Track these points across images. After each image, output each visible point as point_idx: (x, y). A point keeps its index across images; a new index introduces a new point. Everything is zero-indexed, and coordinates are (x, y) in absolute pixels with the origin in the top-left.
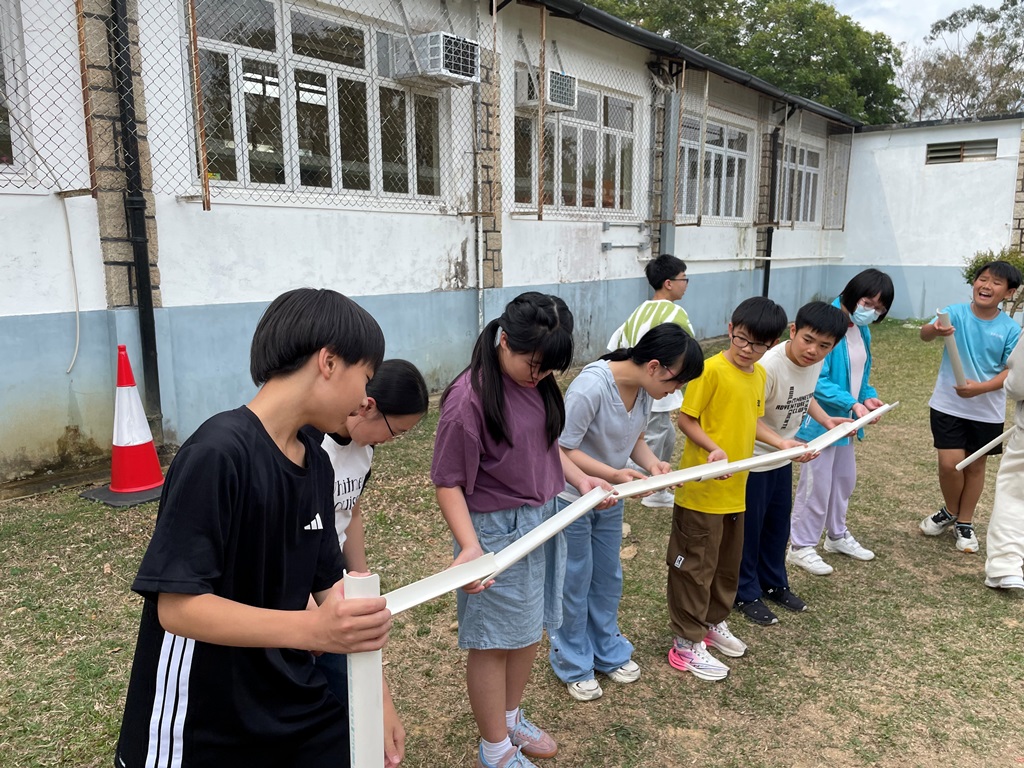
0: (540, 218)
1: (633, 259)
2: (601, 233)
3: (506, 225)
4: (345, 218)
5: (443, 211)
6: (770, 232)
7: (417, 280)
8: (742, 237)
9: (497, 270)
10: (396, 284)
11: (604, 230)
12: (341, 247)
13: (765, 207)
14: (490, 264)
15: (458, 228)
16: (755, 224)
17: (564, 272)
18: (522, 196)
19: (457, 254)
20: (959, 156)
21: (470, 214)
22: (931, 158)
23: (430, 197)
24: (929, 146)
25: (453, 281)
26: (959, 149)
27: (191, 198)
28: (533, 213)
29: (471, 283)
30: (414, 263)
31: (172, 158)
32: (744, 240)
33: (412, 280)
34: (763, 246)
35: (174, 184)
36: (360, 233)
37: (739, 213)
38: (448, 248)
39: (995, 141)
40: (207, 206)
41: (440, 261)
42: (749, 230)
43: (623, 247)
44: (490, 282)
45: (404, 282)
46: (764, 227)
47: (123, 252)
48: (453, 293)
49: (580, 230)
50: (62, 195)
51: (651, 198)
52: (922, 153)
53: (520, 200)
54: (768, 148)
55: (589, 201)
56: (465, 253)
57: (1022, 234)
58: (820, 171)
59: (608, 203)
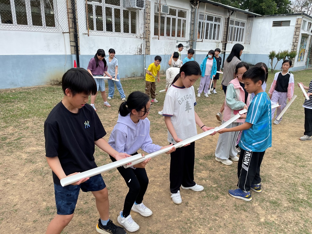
0: (159, 39)
1: (185, 50)
2: (176, 43)
3: (151, 40)
4: (115, 38)
5: (137, 37)
6: (226, 44)
7: (130, 52)
8: (218, 45)
9: (149, 51)
10: (126, 53)
12: (114, 44)
13: (225, 38)
14: (147, 49)
15: (140, 41)
16: (222, 42)
17: (166, 52)
18: (156, 33)
19: (140, 47)
20: (281, 25)
21: (143, 38)
22: (274, 25)
23: (134, 34)
24: (274, 22)
25: (139, 53)
26: (281, 23)
27: (85, 34)
28: (157, 38)
29: (143, 54)
30: (130, 48)
31: (83, 26)
33: (129, 52)
34: (224, 48)
35: (83, 31)
36: (118, 41)
37: (218, 39)
38: (138, 45)
39: (290, 21)
40: (88, 36)
41: (136, 48)
42: (220, 43)
44: (147, 53)
45: (127, 52)
46: (224, 43)
47: (74, 44)
48: (139, 55)
49: (170, 42)
50: (63, 33)
51: (190, 35)
52: (272, 24)
53: (156, 35)
54: (226, 22)
55: (173, 35)
56: (141, 47)
57: (294, 46)
58: (245, 28)
59: (179, 36)
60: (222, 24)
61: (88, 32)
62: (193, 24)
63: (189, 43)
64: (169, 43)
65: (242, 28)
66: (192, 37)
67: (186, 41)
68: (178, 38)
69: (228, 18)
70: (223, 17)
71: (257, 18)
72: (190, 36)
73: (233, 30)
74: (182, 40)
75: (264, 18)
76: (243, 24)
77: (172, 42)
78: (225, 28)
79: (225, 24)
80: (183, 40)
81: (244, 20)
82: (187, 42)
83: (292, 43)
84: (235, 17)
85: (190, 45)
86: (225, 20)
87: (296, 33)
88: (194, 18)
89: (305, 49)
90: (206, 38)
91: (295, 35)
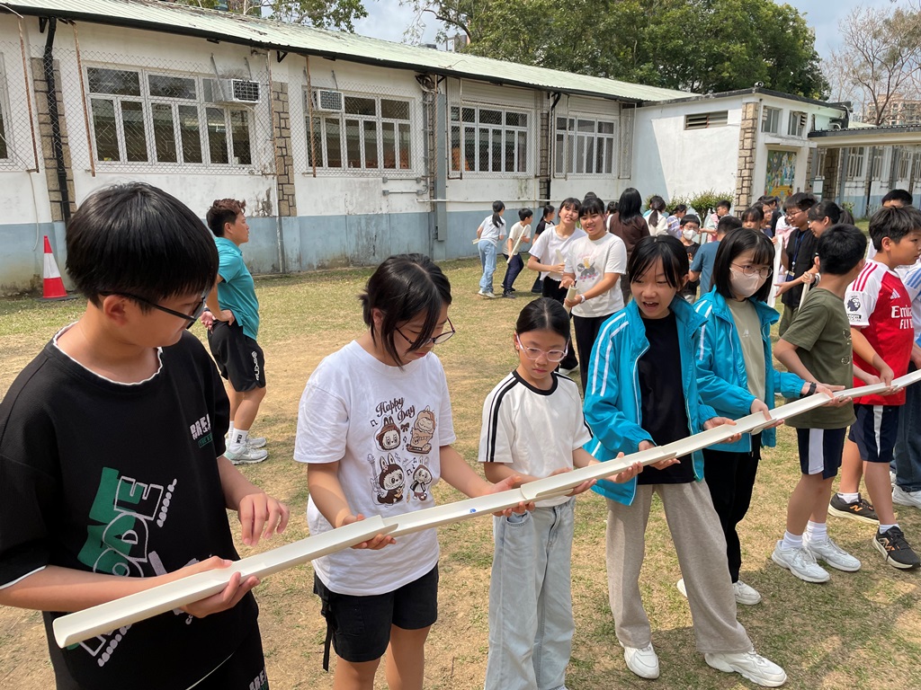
0: (315, 176)
1: (413, 200)
2: (382, 184)
3: (296, 179)
4: (184, 178)
5: (251, 173)
6: (549, 182)
8: (524, 186)
9: (293, 206)
11: (384, 182)
13: (545, 164)
14: (285, 203)
15: (263, 183)
16: (536, 177)
17: (350, 208)
18: (315, 161)
19: (263, 196)
20: (705, 124)
21: (271, 174)
22: (690, 125)
23: (244, 166)
24: (688, 116)
25: (261, 212)
26: (705, 119)
28: (311, 173)
29: (273, 214)
32: (526, 188)
34: (544, 191)
36: (195, 185)
37: (523, 168)
38: (256, 193)
39: (727, 112)
40: (94, 174)
42: (531, 181)
43: (402, 193)
44: (286, 213)
46: (544, 179)
47: (58, 197)
48: (260, 219)
49: (362, 182)
50: (29, 171)
51: (426, 161)
54: (545, 123)
55: (372, 163)
56: (268, 196)
57: (743, 180)
58: (615, 136)
59: (390, 164)
60: (533, 130)
61: (92, 165)
62: (429, 134)
63: (423, 183)
64: (357, 186)
66: (430, 167)
70: (534, 113)
71: (644, 110)
72: (426, 165)
74: (399, 177)
75: (661, 108)
76: (608, 127)
77: (368, 183)
78: (543, 140)
79: (542, 129)
80: (404, 177)
81: (609, 117)
82: (418, 180)
83: (736, 172)
85: (428, 187)
86: (539, 120)
87: (745, 144)
88: (433, 119)
89: (791, 187)
91: (743, 149)
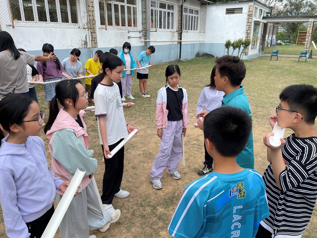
0: (106, 29)
1: (138, 41)
2: (128, 34)
3: (97, 31)
4: (51, 29)
5: (79, 28)
6: (181, 33)
7: (73, 45)
8: (173, 35)
9: (96, 43)
10: (67, 46)
11: (128, 33)
12: (51, 37)
13: (180, 26)
14: (93, 41)
15: (84, 32)
16: (177, 31)
17: (117, 44)
18: (103, 23)
19: (84, 39)
20: (233, 12)
21: (87, 28)
22: (227, 13)
23: (75, 24)
24: (227, 9)
25: (83, 46)
26: (234, 10)
27: (10, 26)
28: (104, 28)
29: (89, 47)
30: (72, 41)
31: (4, 16)
32: (174, 36)
34: (179, 37)
35: (5, 22)
36: (56, 33)
37: (172, 28)
38: (81, 37)
39: (242, 8)
40: (13, 27)
41: (79, 41)
42: (175, 33)
43: (135, 37)
44: (94, 46)
45: (69, 46)
46: (179, 32)
48: (84, 49)
49: (121, 32)
51: (143, 24)
52: (225, 11)
53: (102, 25)
54: (180, 9)
55: (123, 25)
56: (86, 39)
57: (248, 34)
58: (199, 16)
59: (130, 25)
60: (176, 12)
61: (13, 23)
62: (144, 12)
63: (142, 33)
64: (119, 34)
65: (196, 16)
66: (144, 26)
67: (138, 30)
68: (130, 28)
69: (182, 6)
70: (176, 5)
71: (210, 6)
72: (143, 26)
73: (188, 18)
74: (133, 30)
75: (217, 5)
76: (197, 12)
77: (123, 33)
78: (179, 16)
79: (179, 12)
80: (135, 30)
81: (198, 8)
82: (140, 32)
83: (245, 31)
84: (189, 5)
85: (143, 35)
86: (178, 8)
87: (249, 21)
88: (145, 6)
89: (257, 37)
90: (160, 27)
91: (248, 22)
